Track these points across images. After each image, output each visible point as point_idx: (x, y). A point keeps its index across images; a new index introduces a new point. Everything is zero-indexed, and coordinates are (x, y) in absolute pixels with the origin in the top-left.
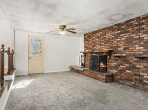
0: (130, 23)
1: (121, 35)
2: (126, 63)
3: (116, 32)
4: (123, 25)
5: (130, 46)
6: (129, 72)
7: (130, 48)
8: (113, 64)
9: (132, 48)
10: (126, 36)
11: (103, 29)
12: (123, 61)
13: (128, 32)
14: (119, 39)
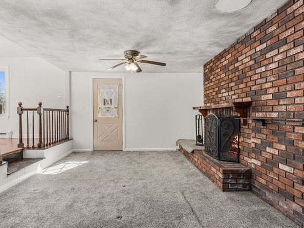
0: (289, 11)
1: (268, 55)
2: (279, 142)
3: (258, 49)
4: (271, 23)
5: (288, 87)
6: (287, 168)
7: (289, 95)
8: (253, 141)
9: (294, 93)
10: (280, 57)
11: (233, 47)
12: (273, 133)
13: (285, 41)
14: (263, 69)
